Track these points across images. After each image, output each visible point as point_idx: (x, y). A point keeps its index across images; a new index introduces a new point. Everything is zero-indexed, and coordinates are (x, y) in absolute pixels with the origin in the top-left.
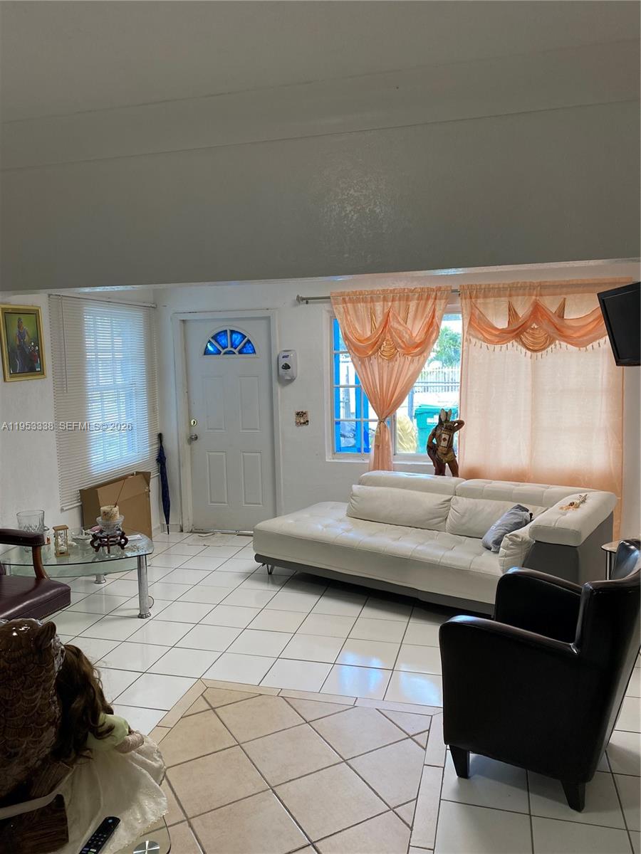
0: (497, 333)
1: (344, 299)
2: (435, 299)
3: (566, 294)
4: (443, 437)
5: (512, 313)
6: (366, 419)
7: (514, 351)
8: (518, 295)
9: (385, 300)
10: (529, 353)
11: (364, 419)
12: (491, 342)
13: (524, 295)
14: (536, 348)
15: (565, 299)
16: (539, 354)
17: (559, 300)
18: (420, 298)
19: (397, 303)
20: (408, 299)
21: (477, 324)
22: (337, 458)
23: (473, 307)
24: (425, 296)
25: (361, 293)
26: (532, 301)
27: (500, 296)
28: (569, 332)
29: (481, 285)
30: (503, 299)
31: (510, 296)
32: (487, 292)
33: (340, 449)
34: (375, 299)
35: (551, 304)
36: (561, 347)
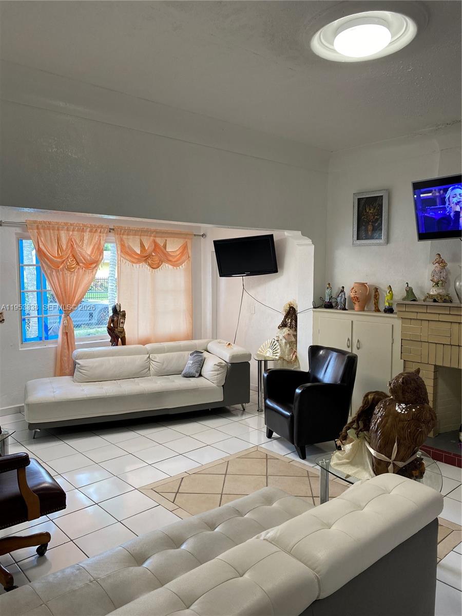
0: (137, 257)
1: (37, 226)
2: (100, 233)
3: (167, 237)
4: (121, 321)
5: (142, 246)
6: (46, 315)
7: (144, 268)
8: (144, 236)
9: (68, 230)
10: (151, 269)
11: (44, 315)
12: (133, 262)
13: (147, 236)
14: (154, 266)
15: (166, 240)
16: (156, 270)
17: (164, 240)
18: (91, 231)
19: (76, 233)
20: (83, 231)
21: (125, 251)
22: (24, 347)
23: (122, 240)
24: (93, 230)
25: (50, 223)
26: (151, 240)
27: (136, 235)
28: (171, 258)
29: (125, 227)
30: (137, 237)
31: (140, 236)
32: (129, 232)
33: (26, 340)
34: (60, 229)
35: (160, 242)
36: (166, 266)
